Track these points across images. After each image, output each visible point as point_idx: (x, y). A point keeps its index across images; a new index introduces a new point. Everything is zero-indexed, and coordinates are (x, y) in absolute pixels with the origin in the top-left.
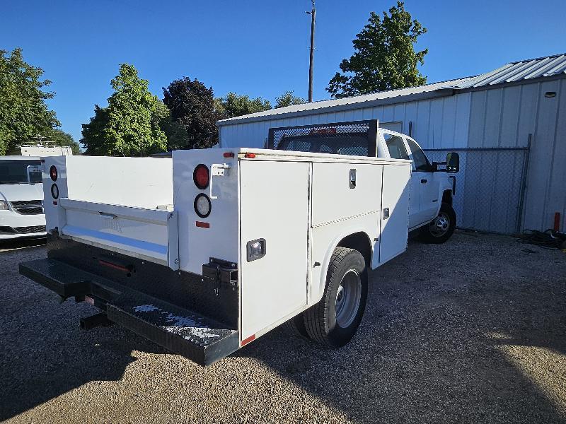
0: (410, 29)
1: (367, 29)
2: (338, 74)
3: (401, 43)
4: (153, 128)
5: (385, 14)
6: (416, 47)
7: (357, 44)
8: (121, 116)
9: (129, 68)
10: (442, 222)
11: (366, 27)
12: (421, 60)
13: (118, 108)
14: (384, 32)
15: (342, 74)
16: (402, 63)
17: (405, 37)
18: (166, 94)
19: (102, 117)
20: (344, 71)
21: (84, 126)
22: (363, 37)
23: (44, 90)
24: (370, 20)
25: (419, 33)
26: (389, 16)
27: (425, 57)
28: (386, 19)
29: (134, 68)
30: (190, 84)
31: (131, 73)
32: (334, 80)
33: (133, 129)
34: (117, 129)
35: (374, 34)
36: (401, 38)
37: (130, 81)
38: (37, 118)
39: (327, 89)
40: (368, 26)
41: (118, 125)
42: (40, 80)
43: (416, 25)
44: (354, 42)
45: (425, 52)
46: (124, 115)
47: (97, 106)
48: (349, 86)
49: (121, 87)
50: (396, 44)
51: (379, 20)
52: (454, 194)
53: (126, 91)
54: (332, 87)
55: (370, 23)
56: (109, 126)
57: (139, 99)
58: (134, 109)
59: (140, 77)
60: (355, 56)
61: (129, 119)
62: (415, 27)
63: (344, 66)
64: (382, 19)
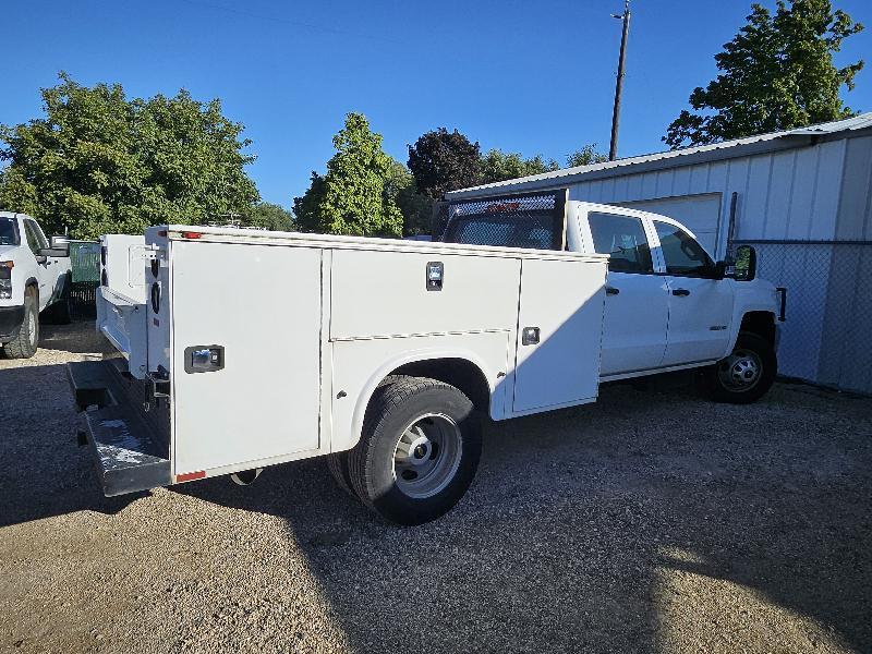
0: (829, 27)
1: (744, 34)
2: (685, 114)
3: (806, 53)
4: (385, 203)
5: (781, 5)
6: (836, 60)
7: (723, 60)
8: (343, 187)
9: (358, 118)
10: (743, 367)
11: (743, 30)
12: (848, 81)
13: (340, 175)
14: (776, 36)
15: (692, 112)
16: (808, 87)
17: (816, 42)
18: (412, 153)
19: (319, 188)
20: (696, 107)
21: (297, 201)
22: (735, 48)
23: (243, 153)
24: (749, 18)
25: (846, 34)
26: (788, 7)
27: (857, 77)
28: (783, 14)
29: (364, 118)
30: (446, 138)
31: (359, 125)
32: (677, 123)
33: (356, 204)
34: (335, 204)
35: (755, 41)
36: (806, 45)
37: (358, 135)
38: (232, 190)
39: (663, 139)
40: (748, 29)
41: (338, 198)
42: (239, 139)
43: (842, 18)
44: (718, 57)
45: (858, 67)
46: (346, 185)
47: (314, 173)
48: (704, 133)
49: (345, 146)
50: (798, 56)
51: (767, 17)
52: (782, 318)
53: (352, 151)
54: (672, 136)
55: (750, 23)
56: (325, 201)
57: (367, 162)
58: (361, 176)
59: (372, 130)
60: (718, 81)
61: (353, 189)
62: (837, 24)
63: (698, 99)
64: (773, 13)
